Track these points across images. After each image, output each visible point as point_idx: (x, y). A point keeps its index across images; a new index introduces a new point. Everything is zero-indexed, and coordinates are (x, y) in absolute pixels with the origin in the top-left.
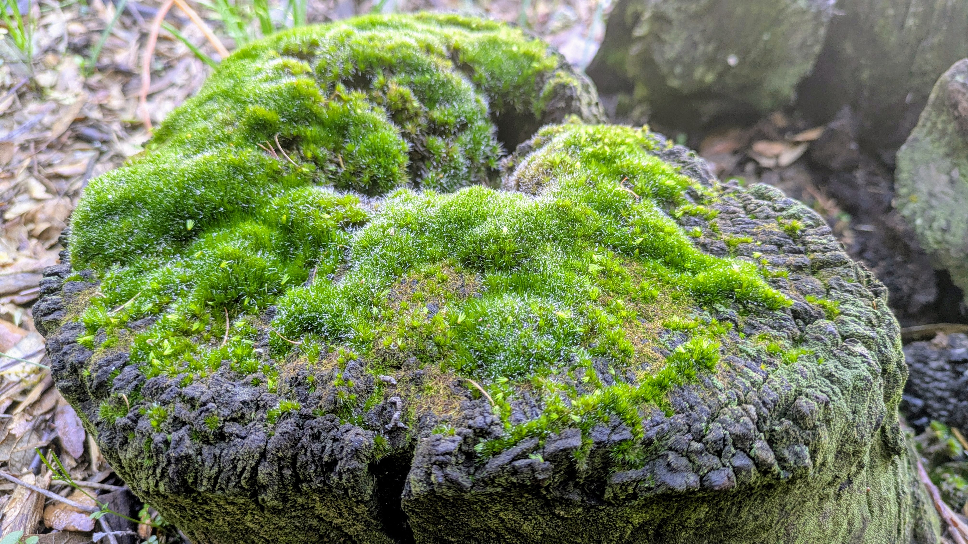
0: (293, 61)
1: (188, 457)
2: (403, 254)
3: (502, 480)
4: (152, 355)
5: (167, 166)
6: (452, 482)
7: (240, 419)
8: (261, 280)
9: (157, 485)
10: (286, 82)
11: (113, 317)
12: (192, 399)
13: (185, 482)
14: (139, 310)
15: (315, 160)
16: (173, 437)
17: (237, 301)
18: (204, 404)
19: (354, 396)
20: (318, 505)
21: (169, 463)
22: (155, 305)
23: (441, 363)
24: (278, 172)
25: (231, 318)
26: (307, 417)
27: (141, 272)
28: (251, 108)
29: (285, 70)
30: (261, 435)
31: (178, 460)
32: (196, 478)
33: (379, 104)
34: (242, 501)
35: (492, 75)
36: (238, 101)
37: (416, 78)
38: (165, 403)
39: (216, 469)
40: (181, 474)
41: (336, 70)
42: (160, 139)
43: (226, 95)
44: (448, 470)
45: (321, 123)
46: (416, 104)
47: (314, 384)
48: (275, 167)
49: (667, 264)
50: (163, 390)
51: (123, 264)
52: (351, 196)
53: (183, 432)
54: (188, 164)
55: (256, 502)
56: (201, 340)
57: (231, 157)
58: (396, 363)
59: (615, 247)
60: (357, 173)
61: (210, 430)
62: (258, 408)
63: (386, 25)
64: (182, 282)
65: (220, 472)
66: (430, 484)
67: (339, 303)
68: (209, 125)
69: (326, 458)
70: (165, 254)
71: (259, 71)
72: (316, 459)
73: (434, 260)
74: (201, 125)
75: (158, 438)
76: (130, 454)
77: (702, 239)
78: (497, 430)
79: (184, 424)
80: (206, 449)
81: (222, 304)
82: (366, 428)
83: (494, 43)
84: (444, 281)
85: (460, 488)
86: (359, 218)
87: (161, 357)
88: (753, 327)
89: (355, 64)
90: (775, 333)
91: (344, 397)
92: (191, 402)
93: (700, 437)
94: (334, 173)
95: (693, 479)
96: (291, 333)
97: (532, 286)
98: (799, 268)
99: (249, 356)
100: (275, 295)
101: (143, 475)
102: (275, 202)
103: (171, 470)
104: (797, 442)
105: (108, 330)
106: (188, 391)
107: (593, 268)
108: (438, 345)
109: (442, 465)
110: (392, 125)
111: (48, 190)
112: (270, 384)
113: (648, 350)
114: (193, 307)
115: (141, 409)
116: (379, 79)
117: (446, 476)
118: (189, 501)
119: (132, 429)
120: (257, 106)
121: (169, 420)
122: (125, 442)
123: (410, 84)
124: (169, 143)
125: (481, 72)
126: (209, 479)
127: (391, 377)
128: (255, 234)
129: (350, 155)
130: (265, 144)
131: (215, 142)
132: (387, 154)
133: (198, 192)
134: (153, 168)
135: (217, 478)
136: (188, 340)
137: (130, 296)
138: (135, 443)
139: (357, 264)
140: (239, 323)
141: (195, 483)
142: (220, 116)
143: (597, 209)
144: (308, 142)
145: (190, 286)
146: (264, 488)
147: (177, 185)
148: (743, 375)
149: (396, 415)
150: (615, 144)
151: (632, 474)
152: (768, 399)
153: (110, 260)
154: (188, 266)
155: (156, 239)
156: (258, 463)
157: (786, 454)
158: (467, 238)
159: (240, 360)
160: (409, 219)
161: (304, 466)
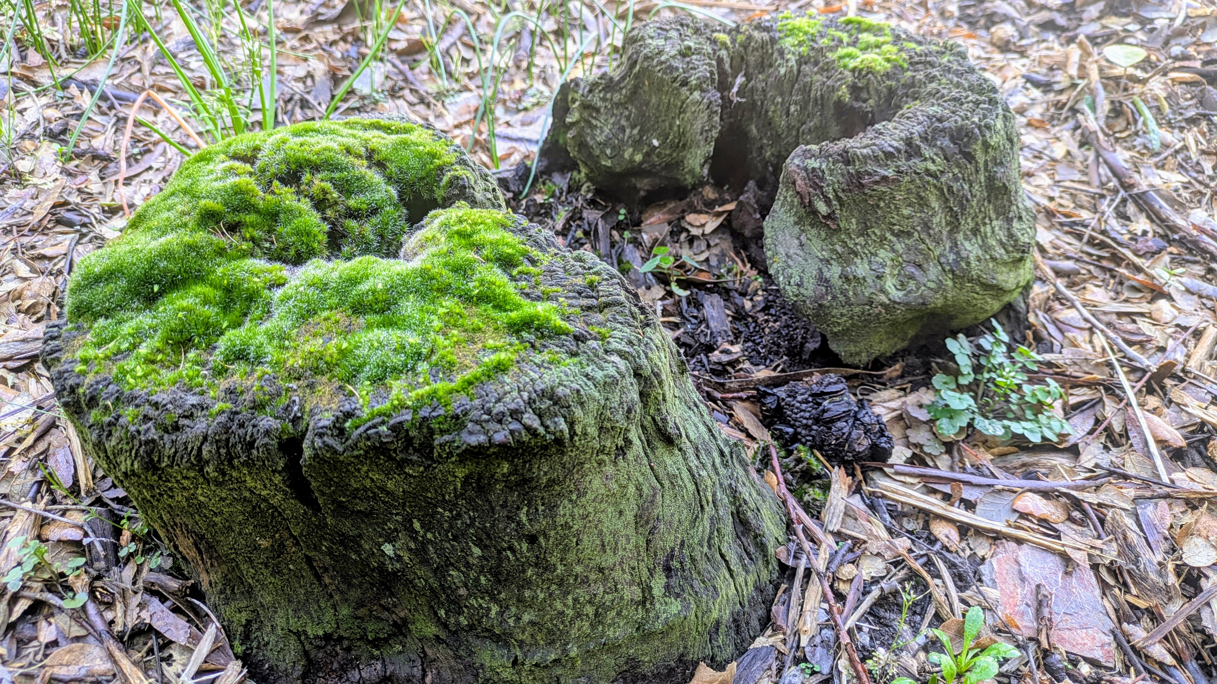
0: (237, 164)
1: (153, 441)
2: (309, 305)
3: (362, 444)
4: (128, 376)
5: (139, 246)
6: (329, 448)
7: (190, 416)
8: (207, 325)
9: (132, 465)
10: (232, 181)
11: (100, 353)
12: (157, 403)
13: (152, 460)
14: (119, 348)
15: (253, 239)
16: (144, 427)
17: (190, 340)
18: (165, 405)
19: (267, 397)
20: (248, 478)
21: (140, 446)
22: (130, 344)
23: (328, 375)
24: (224, 249)
25: (185, 352)
26: (236, 413)
27: (120, 323)
28: (202, 202)
29: (231, 171)
30: (204, 425)
31: (147, 442)
32: (160, 457)
33: (305, 196)
34: (193, 475)
35: (400, 169)
36: (194, 196)
37: (337, 175)
38: (137, 406)
39: (173, 450)
40: (149, 454)
41: (273, 170)
42: (134, 225)
43: (185, 192)
44: (325, 438)
45: (258, 212)
46: (335, 195)
47: (242, 393)
48: (221, 246)
49: (495, 307)
50: (136, 398)
51: (107, 318)
52: (277, 265)
53: (150, 424)
54: (154, 244)
55: (203, 476)
56: (163, 366)
57: (186, 239)
58: (297, 375)
59: (460, 296)
60: (286, 249)
61: (168, 422)
62: (203, 409)
63: (318, 131)
64: (150, 328)
65: (176, 452)
66: (314, 449)
67: (262, 338)
68: (172, 215)
69: (248, 438)
70: (138, 310)
71: (211, 172)
72: (242, 440)
73: (331, 308)
74: (165, 215)
75: (132, 428)
76: (113, 443)
77: (527, 290)
78: (358, 412)
79: (151, 419)
80: (166, 436)
81: (179, 342)
82: (276, 418)
83: (405, 144)
84: (337, 322)
85: (336, 452)
86: (282, 281)
87: (135, 378)
88: (545, 346)
89: (288, 164)
90: (558, 349)
91: (260, 396)
92: (156, 405)
93: (489, 412)
94: (269, 249)
95: (482, 438)
96: (227, 361)
97: (396, 324)
98: (589, 308)
99: (197, 376)
100: (218, 336)
101: (123, 458)
102: (220, 271)
103: (141, 451)
104: (556, 416)
105: (96, 362)
106: (154, 398)
107: (441, 311)
108: (326, 363)
109: (321, 435)
110: (315, 213)
111: (33, 270)
112: (212, 394)
113: (467, 362)
114: (157, 344)
115: (121, 411)
116: (306, 177)
117: (324, 442)
118: (155, 477)
119: (115, 425)
120: (207, 200)
121: (140, 417)
122: (110, 434)
123: (331, 180)
124: (141, 229)
125: (392, 168)
126: (169, 457)
127: (294, 385)
128: (204, 294)
129: (280, 236)
130: (214, 229)
131: (174, 228)
132: (308, 234)
133: (162, 265)
134: (128, 248)
135: (174, 457)
136: (154, 367)
137: (113, 338)
138: (117, 433)
139: (277, 312)
140: (191, 355)
141: (159, 461)
142: (180, 208)
143: (452, 271)
144: (247, 227)
145: (155, 331)
146: (208, 462)
147: (147, 260)
148: (527, 374)
149: (296, 408)
150: (476, 224)
151: (447, 437)
152: (538, 389)
153: (96, 316)
154: (155, 317)
155: (132, 299)
156: (202, 444)
157: (548, 423)
158: (354, 292)
159: (191, 379)
160: (315, 281)
161: (234, 445)
